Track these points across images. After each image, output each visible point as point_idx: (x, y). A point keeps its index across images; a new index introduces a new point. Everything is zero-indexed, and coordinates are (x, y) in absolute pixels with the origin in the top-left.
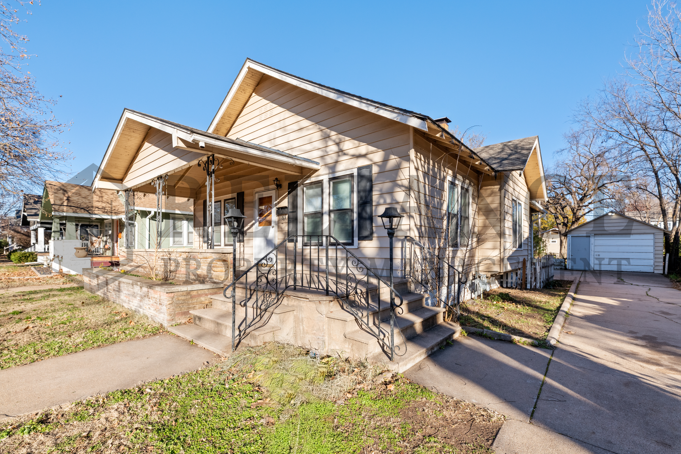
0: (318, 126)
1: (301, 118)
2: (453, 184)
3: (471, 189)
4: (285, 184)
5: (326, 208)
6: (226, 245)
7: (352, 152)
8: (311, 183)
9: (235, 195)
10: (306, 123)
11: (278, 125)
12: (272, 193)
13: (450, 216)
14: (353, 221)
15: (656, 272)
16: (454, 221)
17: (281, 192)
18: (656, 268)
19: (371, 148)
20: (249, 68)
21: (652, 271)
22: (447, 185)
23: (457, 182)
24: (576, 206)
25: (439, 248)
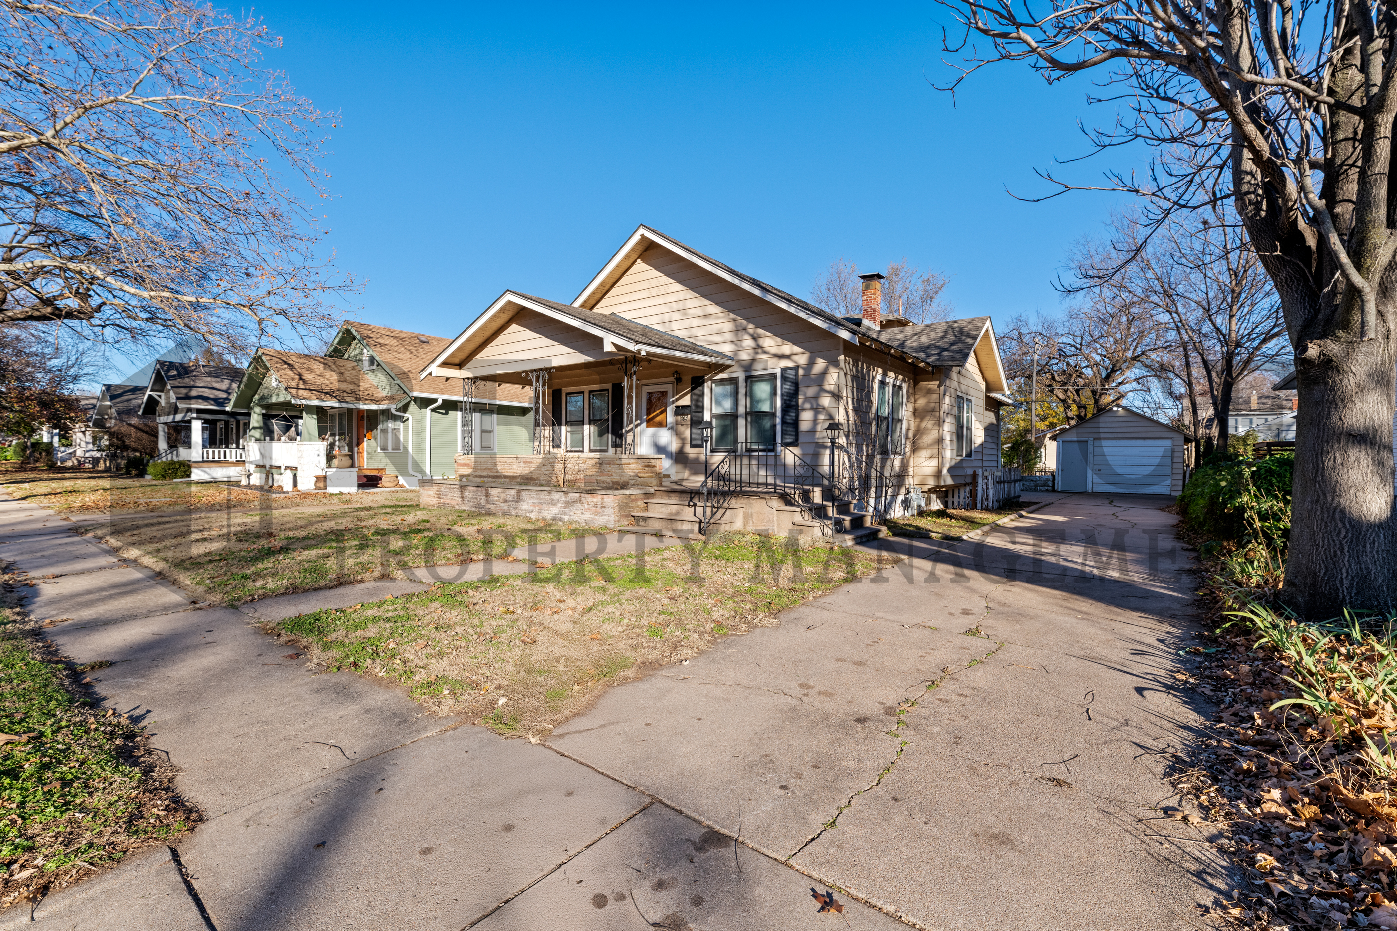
0: (732, 316)
1: (707, 302)
2: (883, 383)
3: (905, 386)
4: (687, 379)
5: (742, 410)
6: (591, 451)
7: (774, 350)
8: (722, 380)
9: (609, 386)
10: (714, 309)
11: (675, 306)
12: (669, 388)
13: (879, 419)
14: (775, 426)
15: (1174, 494)
16: (884, 426)
17: (680, 387)
18: (1175, 488)
19: (797, 349)
20: (642, 236)
21: (1168, 492)
22: (876, 386)
23: (887, 380)
24: (1099, 388)
25: (867, 455)
